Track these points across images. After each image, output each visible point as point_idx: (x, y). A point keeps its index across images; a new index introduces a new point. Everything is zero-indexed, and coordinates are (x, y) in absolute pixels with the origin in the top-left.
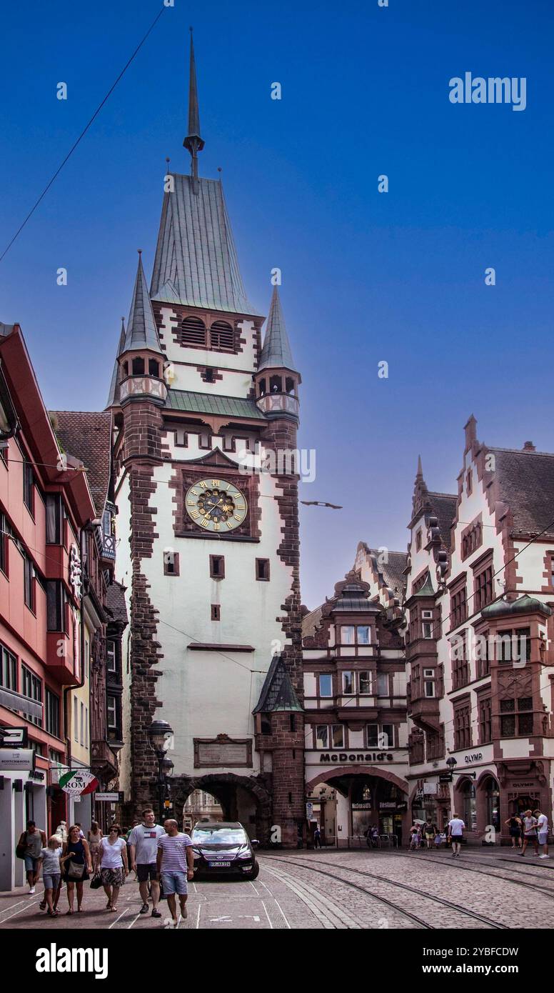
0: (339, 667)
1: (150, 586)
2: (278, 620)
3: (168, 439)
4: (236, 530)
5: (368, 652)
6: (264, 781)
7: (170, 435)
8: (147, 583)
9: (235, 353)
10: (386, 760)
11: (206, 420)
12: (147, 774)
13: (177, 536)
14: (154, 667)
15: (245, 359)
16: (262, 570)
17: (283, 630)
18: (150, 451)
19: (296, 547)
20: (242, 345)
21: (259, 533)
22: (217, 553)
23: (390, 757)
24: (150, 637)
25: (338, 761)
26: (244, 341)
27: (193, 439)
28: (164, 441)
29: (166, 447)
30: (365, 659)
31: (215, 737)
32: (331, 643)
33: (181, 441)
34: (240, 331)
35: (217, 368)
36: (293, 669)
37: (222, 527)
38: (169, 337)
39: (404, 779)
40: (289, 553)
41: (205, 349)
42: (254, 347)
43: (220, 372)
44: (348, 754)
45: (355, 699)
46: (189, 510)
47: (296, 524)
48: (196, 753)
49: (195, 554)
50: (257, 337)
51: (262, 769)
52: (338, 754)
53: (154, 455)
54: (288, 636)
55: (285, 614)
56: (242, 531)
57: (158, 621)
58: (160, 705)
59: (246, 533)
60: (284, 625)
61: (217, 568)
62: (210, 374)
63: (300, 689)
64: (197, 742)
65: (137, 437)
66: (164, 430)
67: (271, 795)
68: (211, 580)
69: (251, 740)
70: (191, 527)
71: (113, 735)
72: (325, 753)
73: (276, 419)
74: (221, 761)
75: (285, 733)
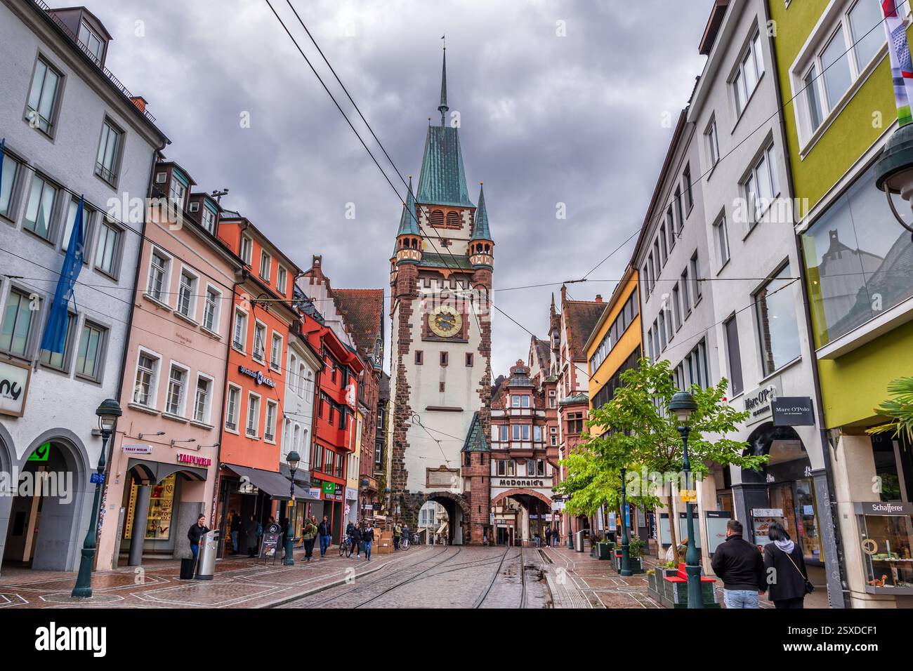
0: (511, 422)
1: (406, 371)
2: (477, 391)
3: (420, 284)
4: (455, 336)
5: (527, 413)
6: (466, 498)
7: (422, 281)
8: (405, 369)
9: (459, 229)
10: (539, 485)
11: (441, 271)
12: (399, 491)
13: (423, 341)
14: (406, 422)
15: (465, 233)
16: (469, 360)
17: (480, 397)
18: (410, 291)
19: (489, 346)
20: (463, 224)
21: (468, 337)
22: (444, 350)
23: (541, 483)
24: (405, 403)
25: (511, 485)
26: (464, 222)
27: (434, 283)
28: (418, 284)
29: (419, 288)
30: (526, 417)
31: (438, 467)
32: (508, 406)
33: (427, 284)
34: (462, 216)
35: (449, 239)
36: (485, 423)
37: (449, 333)
38: (424, 222)
39: (550, 499)
40: (485, 349)
41: (443, 228)
42: (470, 225)
43: (450, 241)
44: (516, 480)
45: (519, 443)
46: (431, 325)
47: (490, 331)
48: (428, 477)
49: (432, 352)
50: (472, 219)
51: (464, 490)
52: (510, 480)
53: (413, 293)
54: (483, 401)
55: (481, 387)
56: (459, 336)
57: (410, 393)
58: (409, 446)
59: (460, 338)
60: (481, 395)
61: (444, 358)
62: (445, 242)
63: (489, 436)
64: (429, 470)
65: (404, 283)
66: (418, 278)
67: (470, 507)
68: (440, 367)
69: (459, 470)
70: (431, 334)
71: (378, 467)
72: (503, 479)
73: (479, 269)
74: (442, 483)
75: (478, 465)
